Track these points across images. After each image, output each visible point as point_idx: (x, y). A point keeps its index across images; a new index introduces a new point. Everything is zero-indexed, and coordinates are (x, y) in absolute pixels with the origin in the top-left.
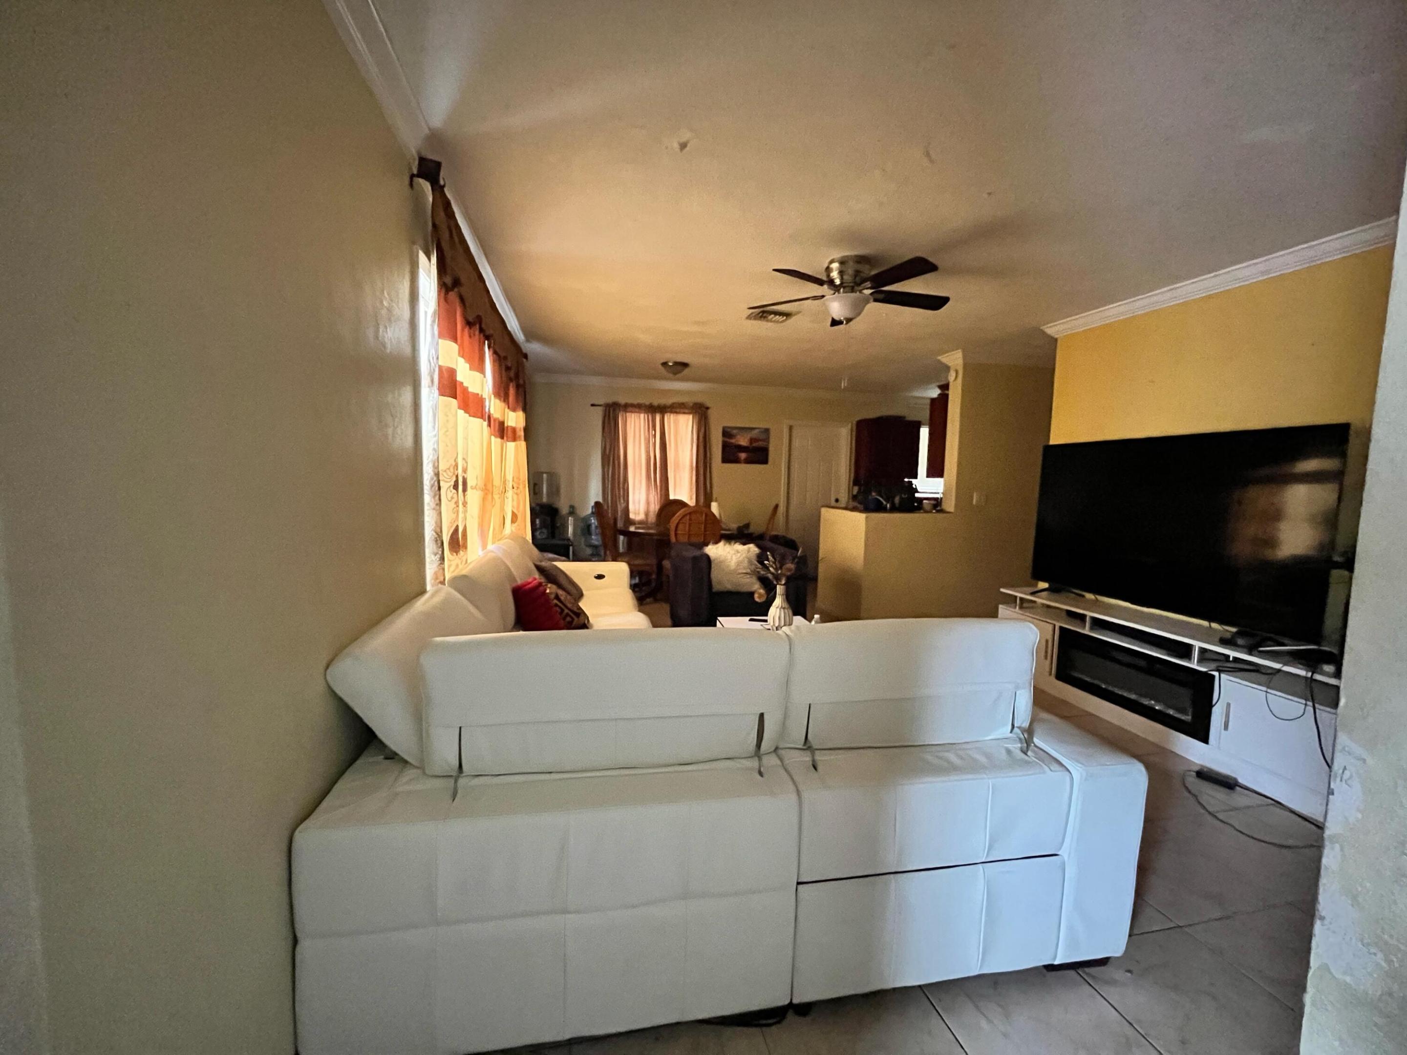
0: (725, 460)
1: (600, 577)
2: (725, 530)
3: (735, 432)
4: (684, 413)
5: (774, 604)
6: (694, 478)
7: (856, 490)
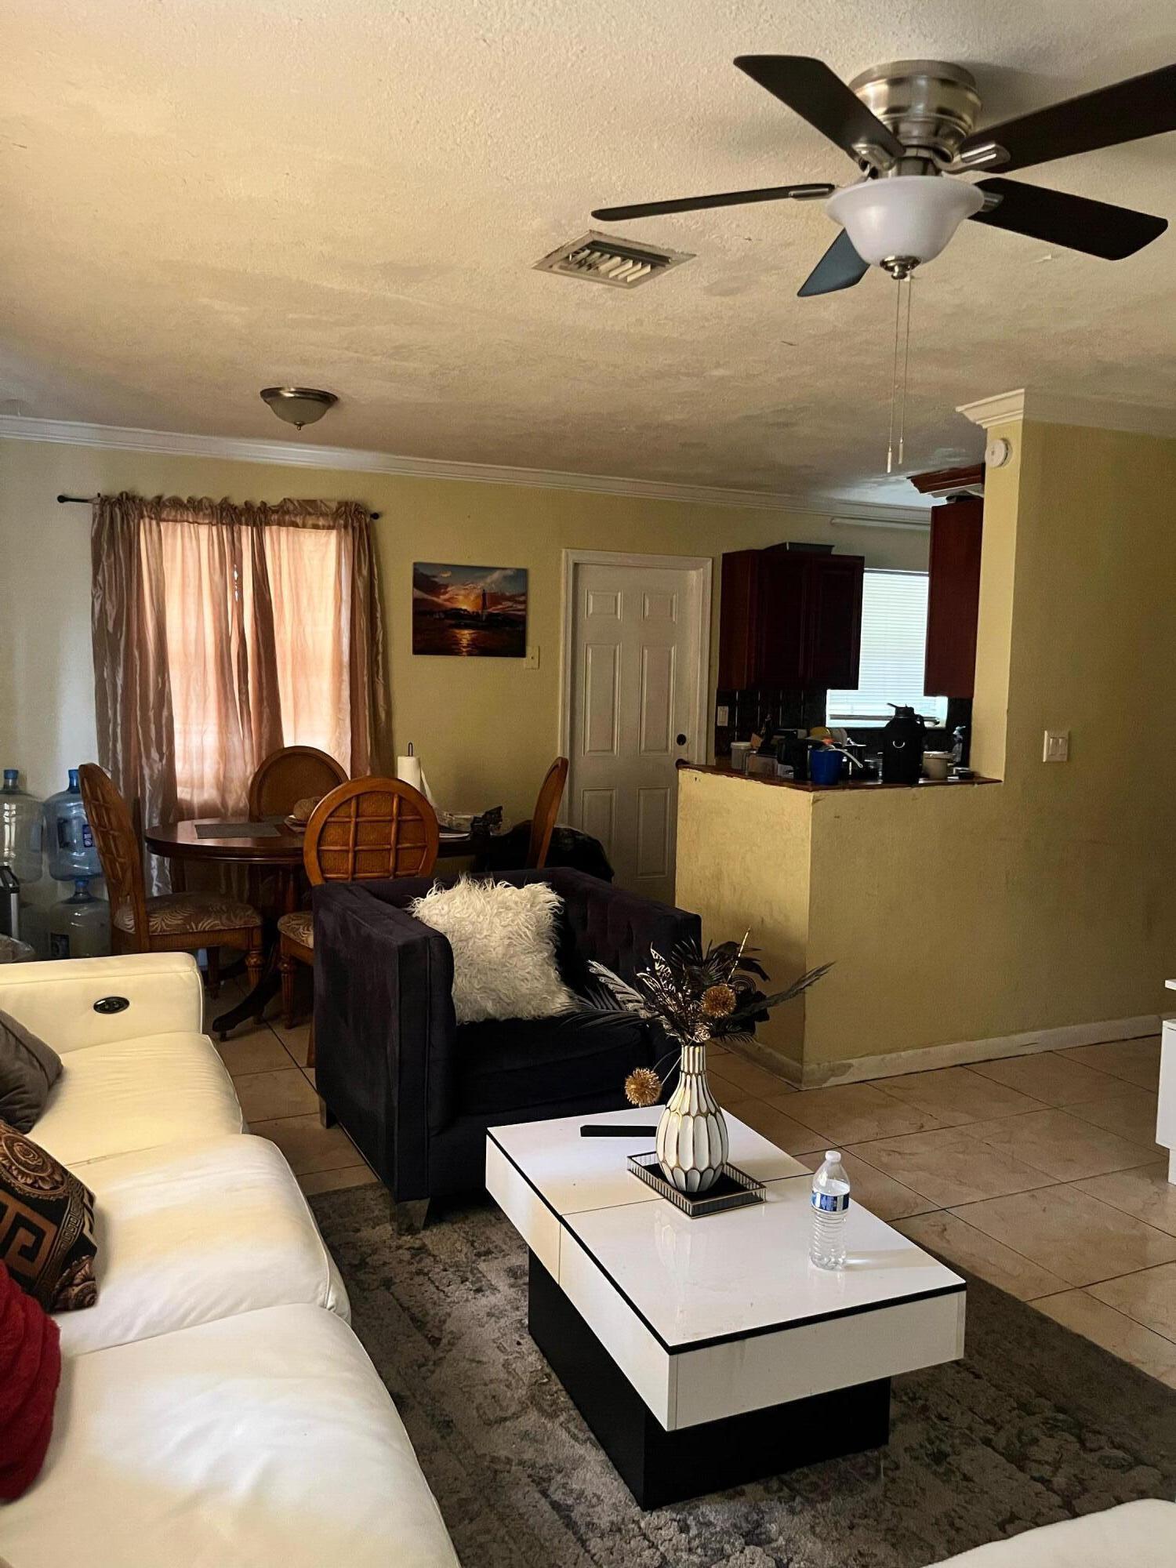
1: (113, 1005)
2: (449, 830)
4: (316, 527)
5: (675, 1100)
6: (346, 693)
7: (723, 713)
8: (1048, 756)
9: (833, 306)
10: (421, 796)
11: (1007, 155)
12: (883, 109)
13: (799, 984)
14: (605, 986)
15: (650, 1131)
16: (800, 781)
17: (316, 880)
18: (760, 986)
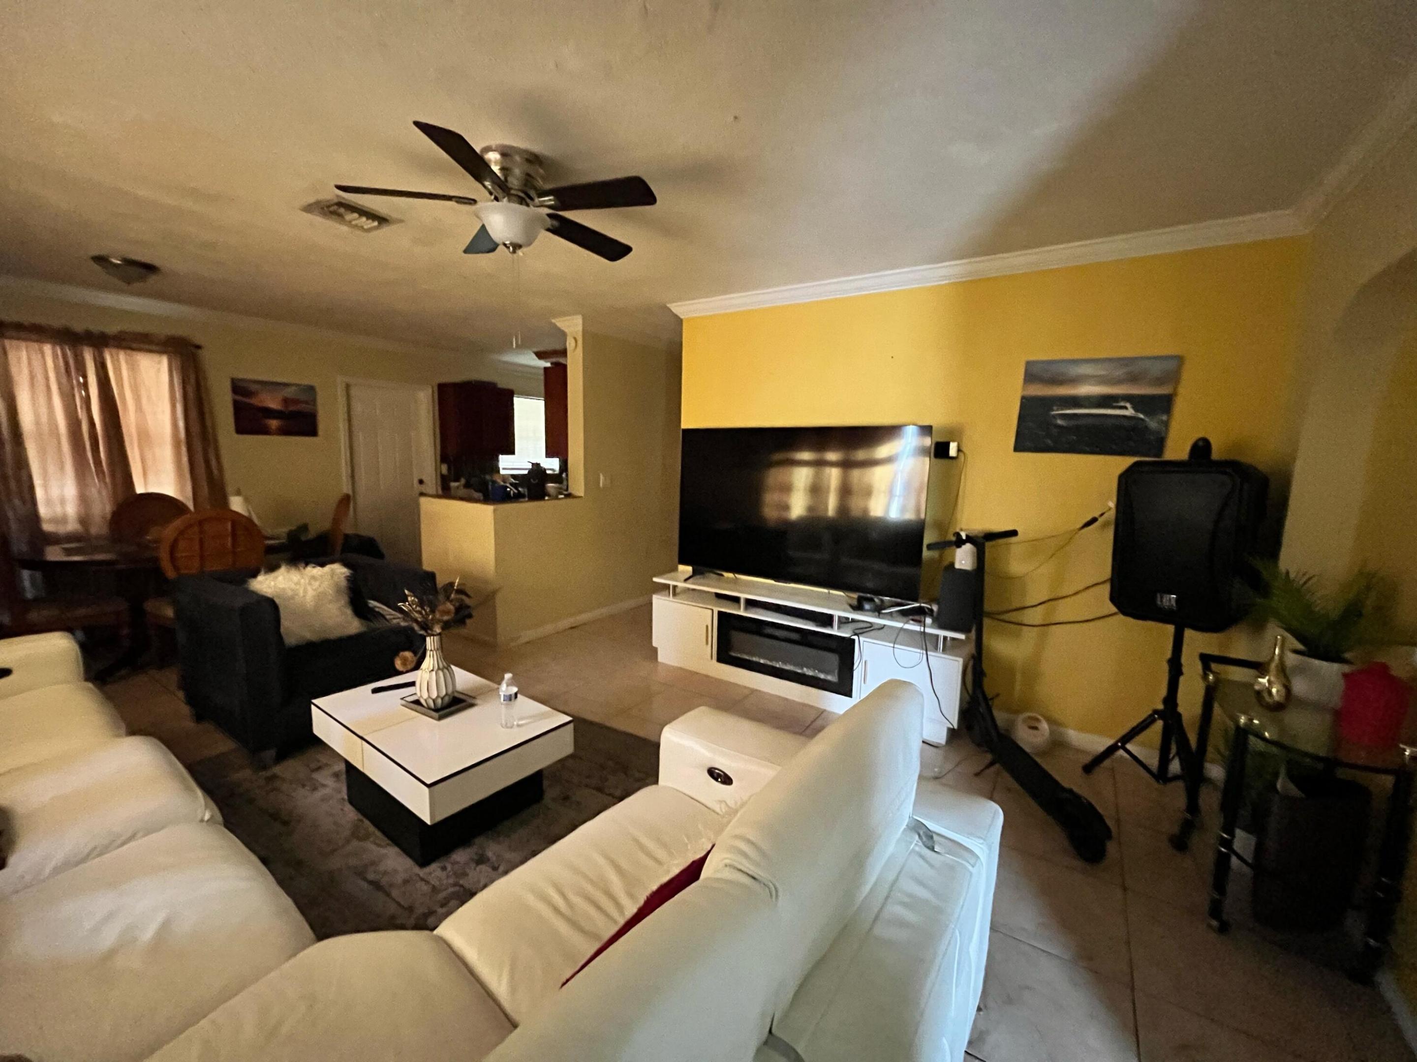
0: (241, 429)
2: (270, 539)
3: (254, 387)
4: (148, 351)
5: (425, 665)
6: (185, 459)
7: (444, 469)
8: (603, 483)
9: (483, 260)
10: (249, 520)
11: (559, 204)
12: (498, 167)
13: (489, 598)
14: (378, 613)
15: (412, 684)
16: (487, 499)
17: (171, 574)
18: (467, 601)
